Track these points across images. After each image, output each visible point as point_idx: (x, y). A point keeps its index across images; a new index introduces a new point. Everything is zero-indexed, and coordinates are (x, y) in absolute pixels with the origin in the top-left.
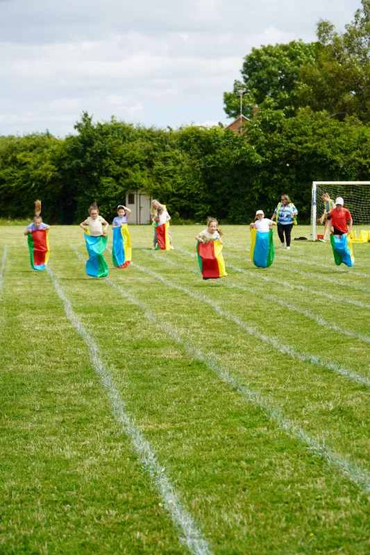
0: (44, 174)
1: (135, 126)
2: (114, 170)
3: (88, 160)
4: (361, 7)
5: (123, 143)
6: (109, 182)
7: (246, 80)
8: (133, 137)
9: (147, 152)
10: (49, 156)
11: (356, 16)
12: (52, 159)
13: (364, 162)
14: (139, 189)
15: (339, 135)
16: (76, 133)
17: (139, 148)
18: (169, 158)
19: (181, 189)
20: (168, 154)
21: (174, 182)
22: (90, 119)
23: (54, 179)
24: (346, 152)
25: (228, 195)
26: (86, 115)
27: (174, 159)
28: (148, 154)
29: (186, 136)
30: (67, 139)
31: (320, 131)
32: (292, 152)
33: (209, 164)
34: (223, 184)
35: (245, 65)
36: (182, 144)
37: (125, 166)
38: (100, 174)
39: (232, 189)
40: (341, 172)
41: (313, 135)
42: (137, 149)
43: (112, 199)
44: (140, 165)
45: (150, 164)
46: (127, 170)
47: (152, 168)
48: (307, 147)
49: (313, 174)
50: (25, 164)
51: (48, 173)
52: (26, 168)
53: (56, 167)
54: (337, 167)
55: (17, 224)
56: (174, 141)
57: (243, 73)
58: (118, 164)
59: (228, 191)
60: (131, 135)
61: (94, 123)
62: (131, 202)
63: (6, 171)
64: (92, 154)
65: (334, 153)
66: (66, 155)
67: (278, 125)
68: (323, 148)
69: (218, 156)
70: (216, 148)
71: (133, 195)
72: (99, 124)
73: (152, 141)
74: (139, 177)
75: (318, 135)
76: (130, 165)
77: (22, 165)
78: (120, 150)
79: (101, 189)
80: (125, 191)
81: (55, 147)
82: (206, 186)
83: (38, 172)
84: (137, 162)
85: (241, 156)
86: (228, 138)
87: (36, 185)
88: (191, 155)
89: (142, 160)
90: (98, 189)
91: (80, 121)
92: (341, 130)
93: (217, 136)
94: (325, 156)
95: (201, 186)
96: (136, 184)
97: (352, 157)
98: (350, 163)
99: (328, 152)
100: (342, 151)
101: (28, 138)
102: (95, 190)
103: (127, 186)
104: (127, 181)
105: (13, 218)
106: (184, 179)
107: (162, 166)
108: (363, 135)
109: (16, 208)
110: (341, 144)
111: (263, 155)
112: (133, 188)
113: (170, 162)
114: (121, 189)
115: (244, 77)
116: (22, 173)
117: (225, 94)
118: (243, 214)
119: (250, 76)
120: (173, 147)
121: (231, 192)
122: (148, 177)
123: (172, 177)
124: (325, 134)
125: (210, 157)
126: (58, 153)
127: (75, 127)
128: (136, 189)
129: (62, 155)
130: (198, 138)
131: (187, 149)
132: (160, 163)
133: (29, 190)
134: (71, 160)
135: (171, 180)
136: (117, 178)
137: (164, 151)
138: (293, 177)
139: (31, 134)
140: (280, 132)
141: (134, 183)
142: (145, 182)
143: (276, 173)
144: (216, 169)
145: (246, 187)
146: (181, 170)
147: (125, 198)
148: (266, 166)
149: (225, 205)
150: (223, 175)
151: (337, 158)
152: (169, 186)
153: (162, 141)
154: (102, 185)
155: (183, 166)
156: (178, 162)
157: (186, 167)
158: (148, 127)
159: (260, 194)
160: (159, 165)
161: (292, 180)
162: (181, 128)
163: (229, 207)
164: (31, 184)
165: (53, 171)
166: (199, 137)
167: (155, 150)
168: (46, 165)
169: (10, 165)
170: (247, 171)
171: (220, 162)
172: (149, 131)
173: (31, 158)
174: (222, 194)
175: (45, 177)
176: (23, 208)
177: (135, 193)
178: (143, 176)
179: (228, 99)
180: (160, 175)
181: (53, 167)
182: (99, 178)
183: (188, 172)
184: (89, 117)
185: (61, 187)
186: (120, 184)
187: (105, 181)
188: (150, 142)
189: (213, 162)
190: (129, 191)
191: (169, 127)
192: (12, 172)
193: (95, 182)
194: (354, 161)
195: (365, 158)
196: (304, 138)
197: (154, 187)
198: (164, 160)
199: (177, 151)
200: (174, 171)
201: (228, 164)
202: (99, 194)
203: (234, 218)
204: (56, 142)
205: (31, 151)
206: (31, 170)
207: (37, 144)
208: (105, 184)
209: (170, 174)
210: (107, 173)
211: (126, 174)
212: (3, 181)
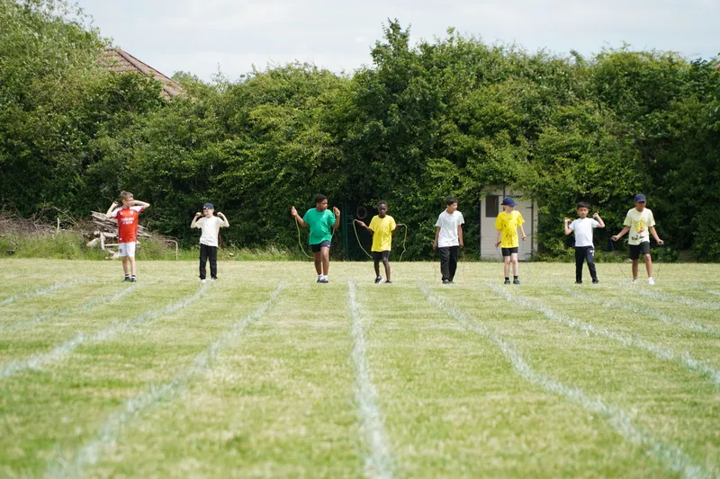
0: (305, 150)
1: (505, 52)
2: (455, 144)
3: (396, 119)
5: (476, 87)
6: (443, 170)
8: (498, 74)
9: (528, 105)
10: (318, 111)
12: (326, 120)
14: (506, 184)
16: (372, 66)
17: (509, 98)
18: (574, 118)
19: (596, 184)
21: (582, 169)
22: (404, 37)
23: (327, 164)
25: (694, 197)
26: (395, 27)
27: (584, 120)
28: (529, 109)
29: (609, 73)
30: (357, 77)
33: (655, 131)
34: (684, 177)
36: (600, 90)
37: (478, 135)
38: (426, 153)
39: (702, 187)
42: (504, 99)
44: (511, 132)
45: (532, 133)
46: (483, 143)
47: (537, 138)
50: (266, 130)
51: (315, 148)
52: (270, 139)
53: (333, 136)
55: (246, 259)
56: (583, 84)
58: (464, 129)
59: (694, 190)
60: (495, 69)
62: (492, 212)
63: (228, 142)
66: (354, 109)
69: (673, 115)
70: (670, 98)
71: (497, 197)
72: (424, 47)
73: (538, 82)
74: (508, 157)
76: (490, 131)
77: (262, 133)
78: (465, 100)
79: (428, 183)
80: (479, 189)
82: (649, 179)
83: (293, 146)
84: (507, 126)
86: (697, 78)
87: (287, 175)
88: (619, 114)
89: (515, 122)
90: (422, 185)
91: (386, 42)
93: (674, 72)
95: (638, 180)
96: (501, 173)
101: (275, 75)
102: (414, 185)
103: (483, 178)
104: (484, 165)
105: (241, 246)
106: (603, 163)
107: (557, 135)
112: (495, 183)
113: (574, 126)
114: (468, 184)
116: (260, 148)
120: (581, 96)
121: (700, 193)
122: (530, 158)
123: (577, 158)
125: (656, 117)
126: (338, 108)
127: (375, 53)
128: (498, 183)
129: (346, 111)
130: (635, 76)
131: (611, 100)
132: (553, 129)
133: (274, 185)
134: (364, 121)
135: (576, 166)
136: (460, 160)
137: (562, 104)
139: (283, 66)
141: (496, 171)
142: (521, 169)
144: (668, 141)
146: (597, 144)
147: (478, 203)
149: (687, 221)
150: (685, 157)
152: (571, 178)
153: (558, 83)
154: (430, 174)
155: (600, 137)
156: (591, 128)
158: (531, 52)
160: (549, 133)
162: (600, 57)
163: (696, 225)
164: (277, 174)
165: (325, 144)
166: (637, 74)
167: (544, 102)
169: (237, 131)
171: (678, 127)
172: (533, 62)
174: (680, 197)
175: (308, 158)
176: (264, 224)
177: (500, 193)
178: (515, 157)
180: (551, 153)
181: (327, 136)
182: (422, 159)
183: (611, 150)
184: (403, 31)
185: (343, 179)
187: (433, 166)
188: (533, 84)
189: (663, 127)
190: (487, 188)
191: (574, 53)
192: (241, 147)
197: (539, 180)
198: (562, 123)
199: (589, 104)
200: (583, 146)
201: (693, 132)
202: (423, 194)
203: (707, 247)
204: (335, 83)
205: (281, 102)
206: (280, 143)
207: (294, 88)
208: (435, 174)
209: (573, 153)
210: (439, 150)
211: (481, 150)
212: (221, 166)
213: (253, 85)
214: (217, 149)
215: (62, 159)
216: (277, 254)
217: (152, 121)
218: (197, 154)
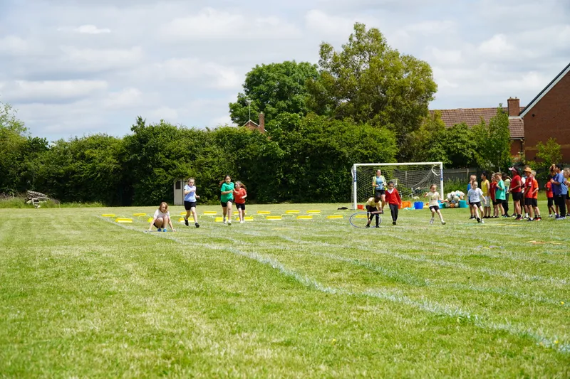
0: (107, 166)
1: (178, 127)
2: (164, 162)
3: (144, 154)
4: (354, 32)
6: (160, 172)
7: (248, 93)
8: (178, 136)
10: (110, 152)
11: (350, 39)
12: (114, 155)
13: (365, 152)
14: (184, 177)
15: (344, 132)
16: (133, 133)
17: (184, 145)
18: (208, 152)
19: (219, 176)
20: (208, 149)
21: (213, 171)
22: (143, 123)
23: (116, 171)
24: (350, 145)
26: (140, 119)
27: (212, 153)
28: (191, 149)
29: (221, 135)
30: (125, 139)
31: (329, 129)
32: (306, 146)
33: (241, 156)
35: (247, 81)
37: (173, 159)
38: (153, 166)
39: (259, 176)
40: (347, 161)
41: (324, 132)
42: (183, 146)
43: (163, 185)
44: (185, 158)
45: (193, 158)
46: (175, 162)
47: (195, 160)
48: (320, 142)
49: (324, 163)
50: (92, 159)
51: (111, 165)
52: (93, 162)
53: (117, 160)
54: (344, 157)
55: (87, 206)
56: (212, 139)
57: (245, 87)
58: (167, 157)
60: (176, 135)
61: (147, 125)
62: (178, 187)
63: (76, 164)
64: (146, 148)
65: (341, 146)
66: (125, 150)
67: (295, 124)
68: (333, 142)
69: (248, 150)
70: (246, 144)
71: (180, 182)
72: (151, 126)
73: (194, 139)
74: (185, 168)
75: (328, 132)
76: (177, 158)
77: (89, 160)
78: (169, 146)
79: (155, 177)
80: (172, 180)
81: (115, 145)
83: (103, 164)
84: (182, 156)
85: (266, 150)
86: (254, 136)
87: (101, 175)
88: (225, 150)
89: (186, 154)
90: (152, 178)
91: (136, 125)
92: (346, 128)
93: (246, 134)
94: (334, 149)
96: (182, 173)
97: (355, 149)
98: (354, 154)
99: (336, 145)
100: (347, 145)
101: (93, 138)
102: (149, 178)
103: (175, 175)
104: (175, 170)
105: (83, 202)
107: (203, 159)
108: (363, 131)
109: (84, 194)
110: (346, 139)
111: (284, 149)
112: (180, 176)
113: (209, 155)
114: (170, 177)
115: (246, 91)
116: (90, 165)
117: (231, 105)
118: (269, 195)
119: (251, 89)
120: (211, 144)
121: (259, 179)
122: (192, 167)
123: (211, 167)
124: (334, 131)
125: (241, 151)
126: (118, 150)
127: (132, 129)
128: (182, 177)
129: (121, 150)
130: (230, 136)
131: (222, 145)
132: (201, 157)
133: (95, 179)
134: (130, 155)
135: (211, 169)
136: (166, 168)
137: (204, 147)
138: (308, 165)
139: (95, 135)
140: (297, 130)
141: (180, 172)
142: (189, 171)
143: (294, 162)
144: (246, 160)
145: (271, 174)
146: (218, 161)
147: (173, 185)
148: (286, 158)
151: (344, 150)
152: (209, 174)
153: (202, 139)
154: (155, 174)
155: (219, 158)
156: (215, 156)
157: (222, 159)
158: (189, 128)
159: (282, 179)
160: (200, 158)
161: (308, 168)
162: (216, 129)
163: (257, 191)
164: (97, 175)
165: (114, 163)
167: (196, 146)
168: (109, 159)
169: (78, 159)
170: (272, 162)
171: (250, 154)
172: (191, 131)
173: (97, 154)
174: (251, 180)
175: (109, 169)
176: (90, 194)
177: (181, 180)
178: (187, 167)
179: (234, 108)
180: (201, 165)
181: (115, 161)
182: (152, 169)
183: (224, 163)
184: (143, 121)
185: (121, 176)
186: (169, 173)
187: (156, 171)
188: (192, 140)
189: (244, 155)
190: (176, 179)
191: (207, 128)
192: (81, 165)
193: (150, 172)
194: (357, 152)
195: (366, 148)
196: (317, 135)
197: (197, 175)
198: (205, 154)
199: (214, 146)
200: (213, 163)
201: (256, 156)
202: (152, 181)
203: (262, 199)
204: (115, 141)
205: (96, 148)
206: (97, 164)
207: (100, 143)
208: (157, 174)
209: (209, 165)
210: (158, 165)
211: (174, 165)
212: (74, 172)
213: (85, 142)
214: (72, 166)
215: (11, 171)
216: (98, 204)
217: (43, 156)
218: (65, 168)
